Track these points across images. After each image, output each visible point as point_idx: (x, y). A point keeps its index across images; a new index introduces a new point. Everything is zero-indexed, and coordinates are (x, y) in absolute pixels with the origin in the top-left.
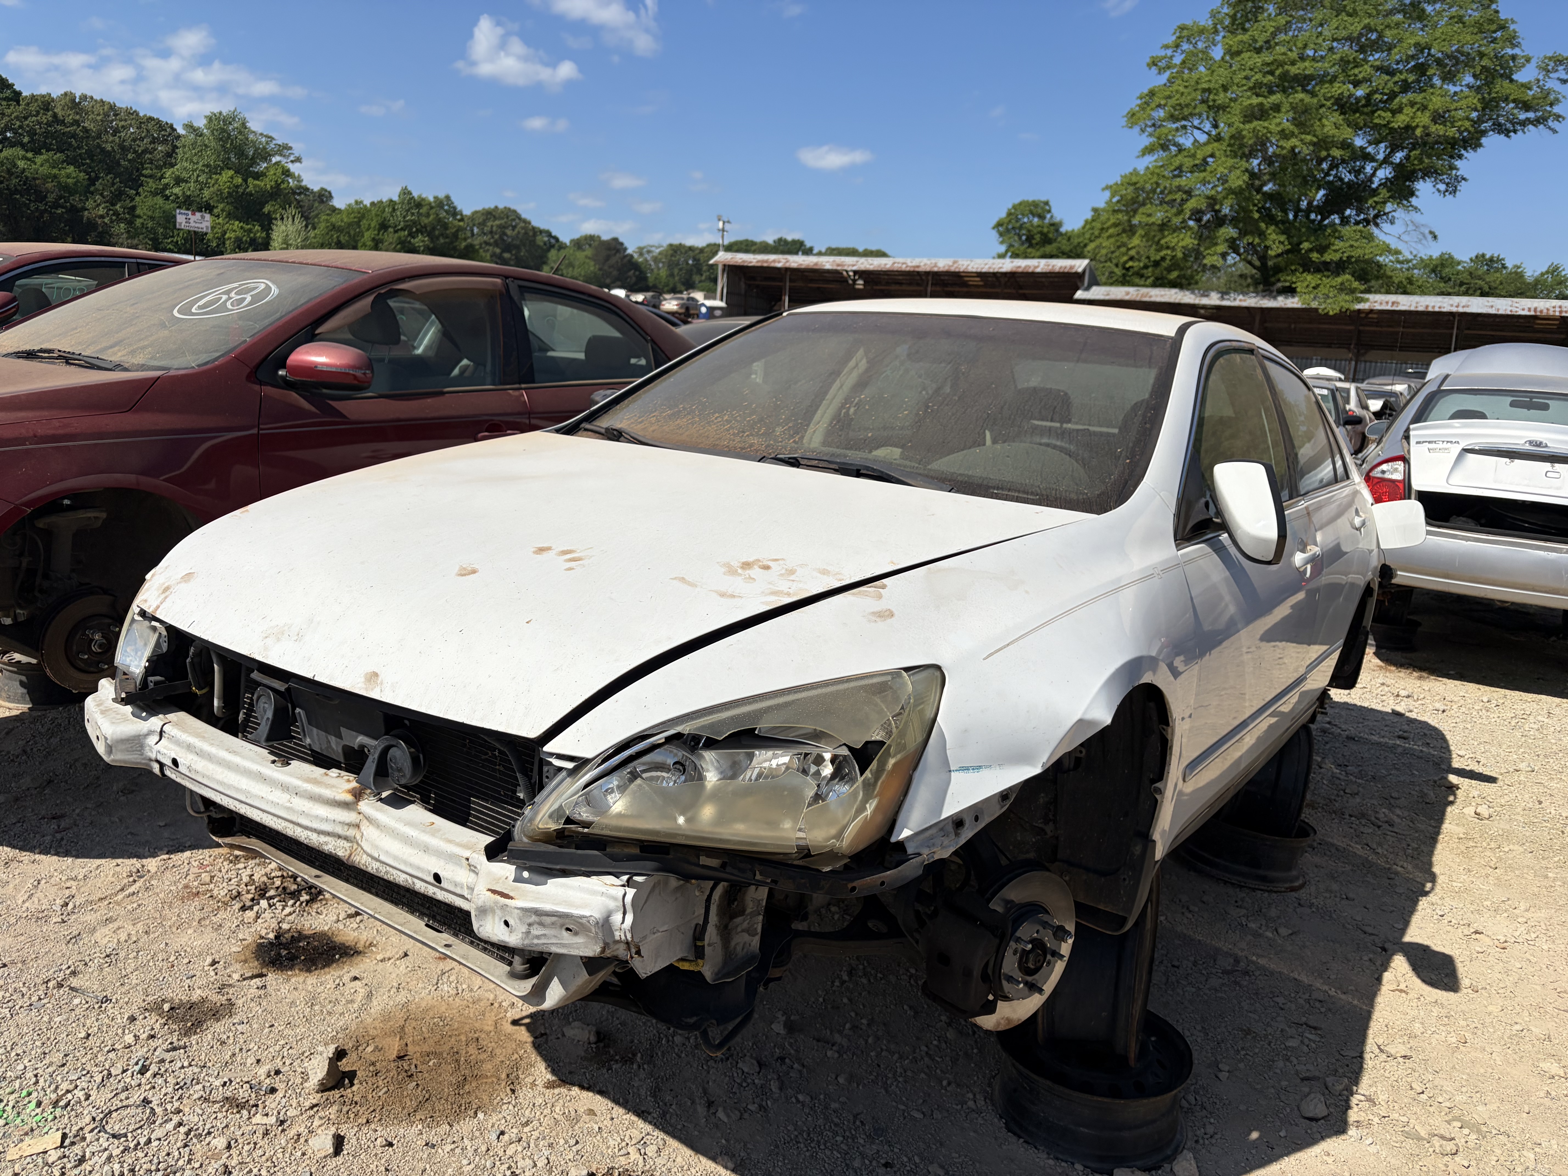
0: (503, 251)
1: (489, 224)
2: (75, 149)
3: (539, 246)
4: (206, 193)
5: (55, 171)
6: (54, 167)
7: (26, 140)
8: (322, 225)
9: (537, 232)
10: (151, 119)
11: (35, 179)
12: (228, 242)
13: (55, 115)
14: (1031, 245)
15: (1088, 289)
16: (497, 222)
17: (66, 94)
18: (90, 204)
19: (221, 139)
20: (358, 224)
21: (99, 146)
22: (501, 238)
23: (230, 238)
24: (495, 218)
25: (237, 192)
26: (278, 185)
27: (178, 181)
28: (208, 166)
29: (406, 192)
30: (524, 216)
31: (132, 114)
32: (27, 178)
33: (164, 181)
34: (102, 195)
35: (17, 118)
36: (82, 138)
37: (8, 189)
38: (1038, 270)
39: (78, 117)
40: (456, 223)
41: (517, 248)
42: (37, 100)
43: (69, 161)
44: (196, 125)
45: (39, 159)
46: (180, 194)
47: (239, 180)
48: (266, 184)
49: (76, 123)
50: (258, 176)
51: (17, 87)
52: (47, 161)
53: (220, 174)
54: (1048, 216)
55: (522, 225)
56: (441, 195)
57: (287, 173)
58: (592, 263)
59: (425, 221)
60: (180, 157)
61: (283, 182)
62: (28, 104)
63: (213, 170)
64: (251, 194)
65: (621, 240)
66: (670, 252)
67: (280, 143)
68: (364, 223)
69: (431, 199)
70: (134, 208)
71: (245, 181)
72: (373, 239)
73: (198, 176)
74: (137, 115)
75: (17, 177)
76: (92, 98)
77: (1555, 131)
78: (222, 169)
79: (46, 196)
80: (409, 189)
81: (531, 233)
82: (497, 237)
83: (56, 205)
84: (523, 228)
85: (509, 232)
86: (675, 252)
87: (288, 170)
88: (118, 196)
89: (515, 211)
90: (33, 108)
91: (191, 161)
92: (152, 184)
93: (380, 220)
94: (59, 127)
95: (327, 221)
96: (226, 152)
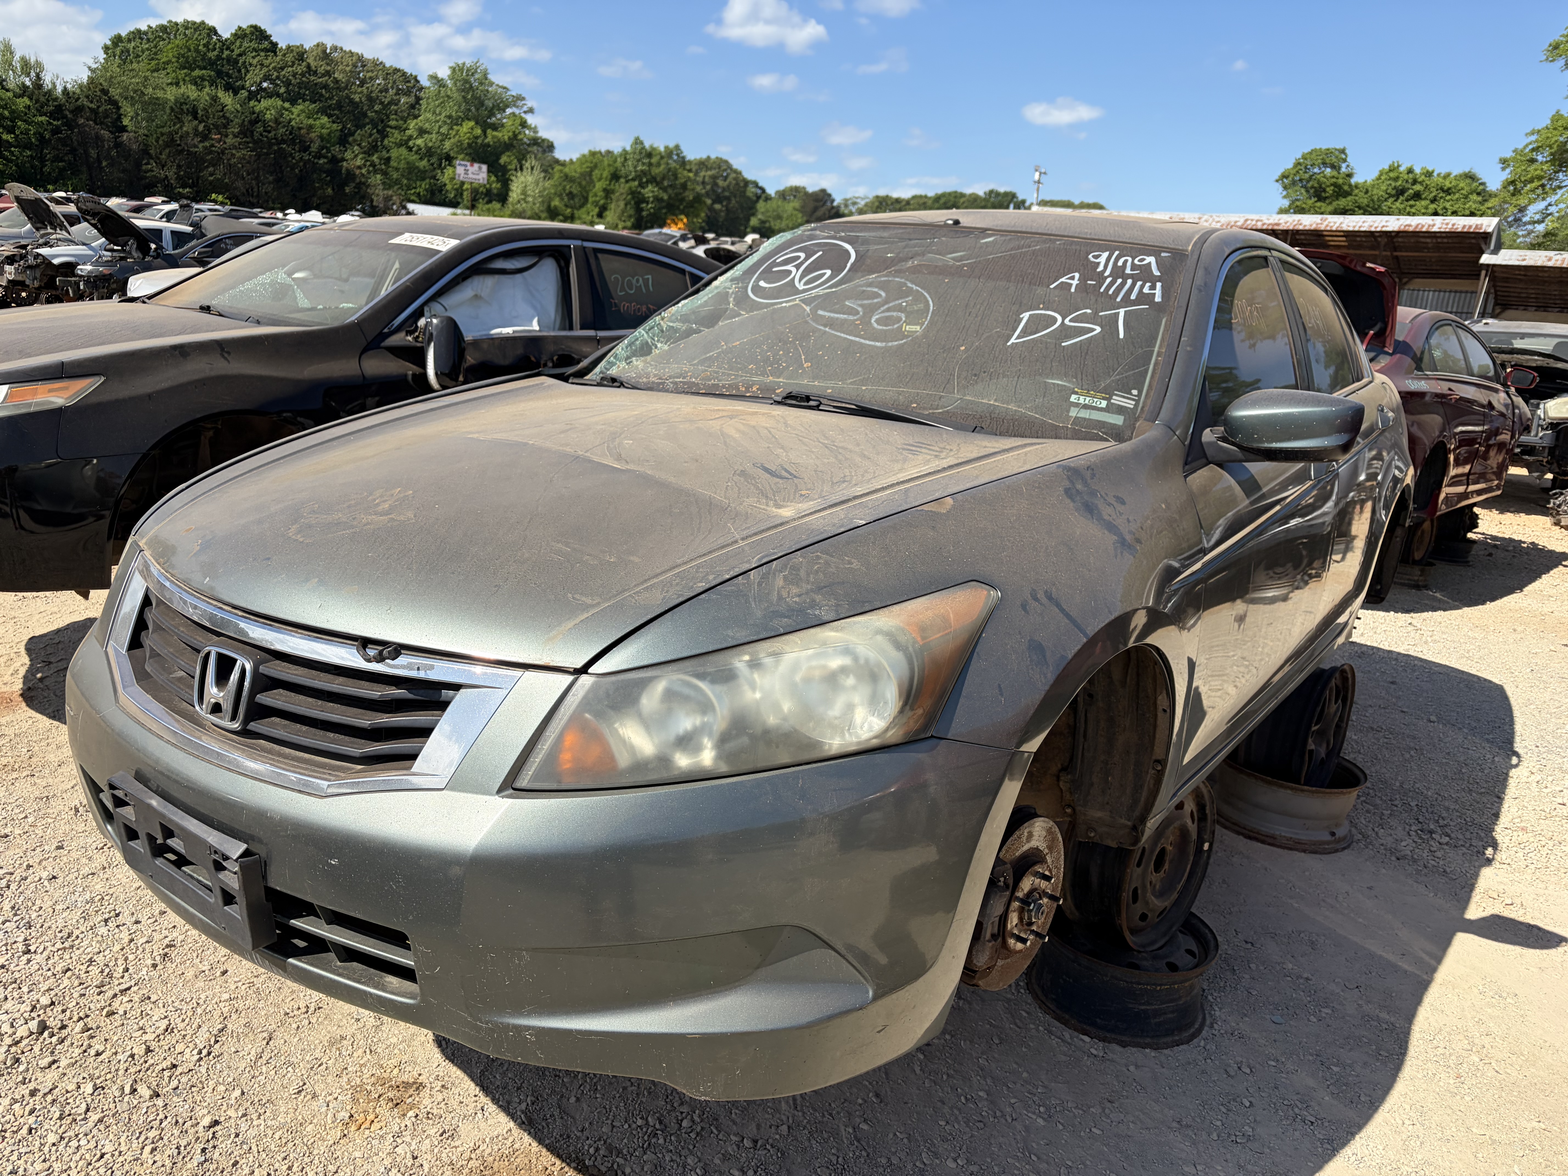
0: (714, 202)
1: (702, 174)
2: (326, 99)
3: (749, 198)
4: (447, 145)
5: (311, 121)
6: (309, 118)
7: (282, 90)
8: (557, 176)
9: (747, 183)
10: (397, 70)
11: (300, 129)
12: (465, 193)
13: (309, 66)
14: (1320, 199)
15: (1495, 252)
16: (709, 173)
17: (318, 45)
18: (348, 155)
19: (463, 90)
20: (590, 174)
21: (348, 97)
22: (713, 190)
23: (467, 189)
24: (708, 169)
25: (476, 143)
26: (515, 136)
27: (422, 132)
28: (450, 117)
29: (638, 141)
30: (735, 166)
31: (377, 64)
32: (293, 128)
33: (408, 132)
34: (359, 145)
35: (274, 68)
36: (333, 88)
37: (275, 139)
38: (1435, 229)
39: (329, 68)
40: (685, 173)
41: (728, 199)
42: (292, 51)
43: (324, 111)
44: (440, 76)
45: (296, 110)
46: (422, 145)
47: (478, 131)
48: (504, 135)
49: (328, 73)
50: (495, 127)
51: (274, 39)
52: (303, 111)
53: (461, 125)
54: (1344, 165)
55: (734, 175)
56: (671, 145)
57: (524, 124)
58: (800, 215)
59: (655, 171)
60: (423, 107)
61: (520, 133)
62: (284, 55)
63: (455, 121)
64: (488, 145)
65: (829, 191)
66: (877, 204)
67: (514, 94)
68: (596, 173)
69: (662, 149)
70: (388, 159)
71: (484, 132)
72: (605, 190)
73: (440, 127)
74: (384, 66)
75: (284, 127)
76: (341, 49)
78: (463, 120)
79: (309, 146)
80: (642, 139)
81: (742, 184)
82: (708, 187)
83: (319, 156)
84: (735, 179)
85: (721, 183)
86: (881, 203)
87: (525, 122)
88: (374, 148)
89: (726, 162)
90: (289, 58)
91: (434, 113)
92: (396, 136)
93: (612, 169)
94: (312, 78)
95: (561, 171)
96: (467, 103)
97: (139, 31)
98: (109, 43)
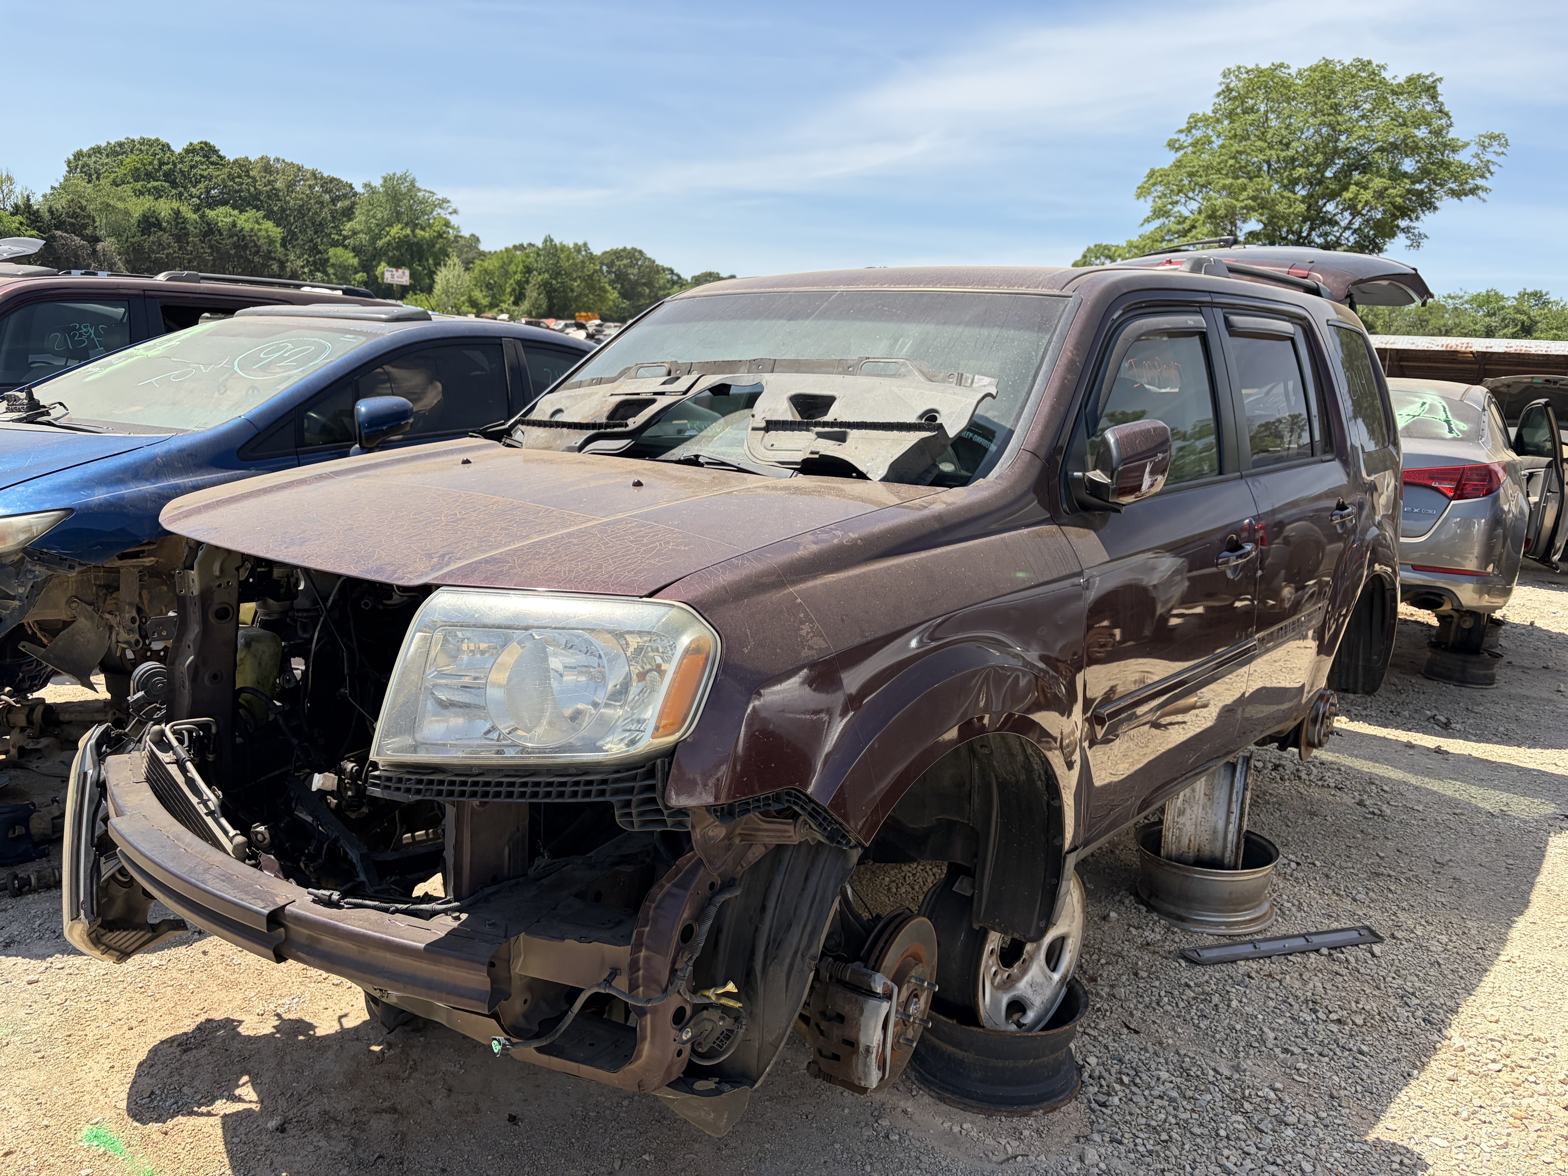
1: (614, 265)
2: (270, 206)
3: (660, 283)
4: (380, 243)
5: (257, 226)
6: (256, 223)
8: (477, 269)
9: (660, 270)
10: (333, 179)
11: (250, 234)
13: (253, 177)
16: (623, 262)
17: (262, 158)
18: (292, 257)
19: (393, 196)
20: (507, 266)
21: (290, 203)
24: (621, 259)
25: (405, 243)
26: (440, 235)
27: (355, 232)
28: (381, 219)
29: (548, 239)
30: (648, 255)
31: (316, 175)
33: (344, 233)
34: (302, 248)
35: (222, 179)
36: (276, 196)
39: (272, 178)
40: (589, 262)
41: (643, 285)
42: (238, 164)
43: (267, 217)
44: (373, 184)
45: (243, 217)
46: (357, 244)
47: (408, 231)
48: (430, 234)
49: (270, 183)
50: (422, 227)
51: (222, 153)
52: (250, 217)
53: (392, 226)
55: (647, 263)
56: (580, 242)
57: (447, 224)
59: (565, 264)
60: (357, 211)
61: (443, 232)
62: (231, 167)
63: (386, 223)
64: (416, 244)
67: (440, 197)
68: (512, 267)
69: (571, 246)
70: (328, 259)
71: (413, 232)
72: (519, 282)
73: (372, 228)
74: (322, 176)
76: (283, 161)
77: (1484, 201)
78: (392, 222)
80: (552, 237)
83: (267, 258)
84: (649, 267)
85: (634, 271)
87: (450, 222)
88: (315, 250)
90: (236, 170)
91: (367, 217)
92: (334, 236)
93: (525, 264)
94: (257, 187)
95: (479, 266)
97: (99, 147)
98: (72, 158)
